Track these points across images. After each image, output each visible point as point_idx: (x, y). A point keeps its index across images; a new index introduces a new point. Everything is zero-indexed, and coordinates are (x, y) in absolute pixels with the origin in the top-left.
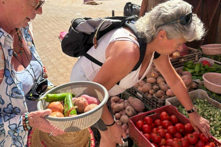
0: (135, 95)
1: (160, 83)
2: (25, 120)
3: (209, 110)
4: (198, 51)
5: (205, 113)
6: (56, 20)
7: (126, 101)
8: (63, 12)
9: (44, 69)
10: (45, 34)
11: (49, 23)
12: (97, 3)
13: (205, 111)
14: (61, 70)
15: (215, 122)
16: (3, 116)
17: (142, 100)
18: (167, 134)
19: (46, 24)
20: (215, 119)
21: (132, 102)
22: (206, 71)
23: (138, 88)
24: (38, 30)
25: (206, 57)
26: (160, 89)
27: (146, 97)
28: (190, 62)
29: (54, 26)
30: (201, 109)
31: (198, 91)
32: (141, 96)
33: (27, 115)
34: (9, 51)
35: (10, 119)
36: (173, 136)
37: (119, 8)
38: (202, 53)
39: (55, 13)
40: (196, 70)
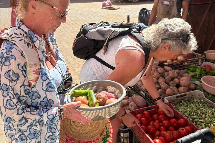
0: (139, 93)
1: (161, 82)
2: (60, 111)
3: (202, 109)
4: (202, 56)
5: (198, 111)
6: (76, 24)
7: (130, 98)
8: (82, 16)
9: (67, 68)
10: (65, 36)
11: (68, 25)
12: (115, 8)
13: (198, 109)
14: (76, 69)
15: (206, 119)
16: (41, 108)
17: (145, 98)
18: (162, 127)
19: (66, 27)
20: (207, 117)
21: (135, 99)
22: (207, 74)
23: (142, 87)
24: (59, 32)
25: (209, 61)
26: (160, 88)
27: (147, 95)
28: (193, 65)
29: (74, 29)
30: (196, 108)
31: (195, 92)
32: (144, 94)
33: (61, 107)
34: (43, 52)
35: (48, 111)
36: (167, 129)
37: (135, 13)
38: (205, 58)
39: (75, 17)
40: (197, 73)
